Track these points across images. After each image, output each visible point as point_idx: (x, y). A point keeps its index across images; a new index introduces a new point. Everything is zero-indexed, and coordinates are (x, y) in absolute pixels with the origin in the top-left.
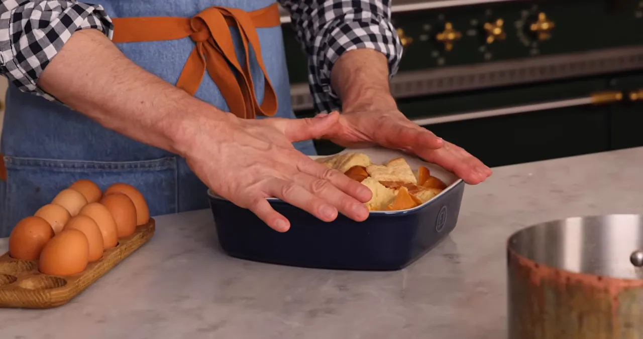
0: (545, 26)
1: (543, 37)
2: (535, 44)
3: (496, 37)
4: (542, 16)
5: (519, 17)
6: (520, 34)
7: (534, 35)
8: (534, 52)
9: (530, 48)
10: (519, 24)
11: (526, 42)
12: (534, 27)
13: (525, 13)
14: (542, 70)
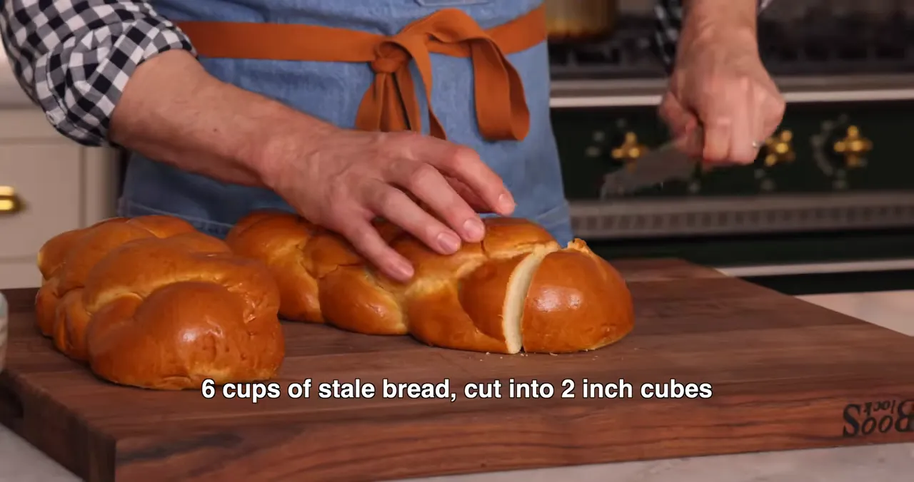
0: (857, 146)
1: (853, 162)
2: (841, 173)
3: (780, 156)
4: (853, 132)
5: (818, 131)
6: (819, 157)
7: (839, 159)
8: (841, 184)
9: (833, 178)
10: (817, 141)
11: (827, 168)
12: (840, 147)
13: (827, 126)
14: (851, 212)
